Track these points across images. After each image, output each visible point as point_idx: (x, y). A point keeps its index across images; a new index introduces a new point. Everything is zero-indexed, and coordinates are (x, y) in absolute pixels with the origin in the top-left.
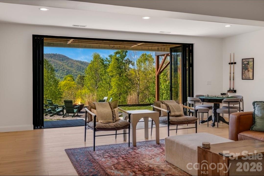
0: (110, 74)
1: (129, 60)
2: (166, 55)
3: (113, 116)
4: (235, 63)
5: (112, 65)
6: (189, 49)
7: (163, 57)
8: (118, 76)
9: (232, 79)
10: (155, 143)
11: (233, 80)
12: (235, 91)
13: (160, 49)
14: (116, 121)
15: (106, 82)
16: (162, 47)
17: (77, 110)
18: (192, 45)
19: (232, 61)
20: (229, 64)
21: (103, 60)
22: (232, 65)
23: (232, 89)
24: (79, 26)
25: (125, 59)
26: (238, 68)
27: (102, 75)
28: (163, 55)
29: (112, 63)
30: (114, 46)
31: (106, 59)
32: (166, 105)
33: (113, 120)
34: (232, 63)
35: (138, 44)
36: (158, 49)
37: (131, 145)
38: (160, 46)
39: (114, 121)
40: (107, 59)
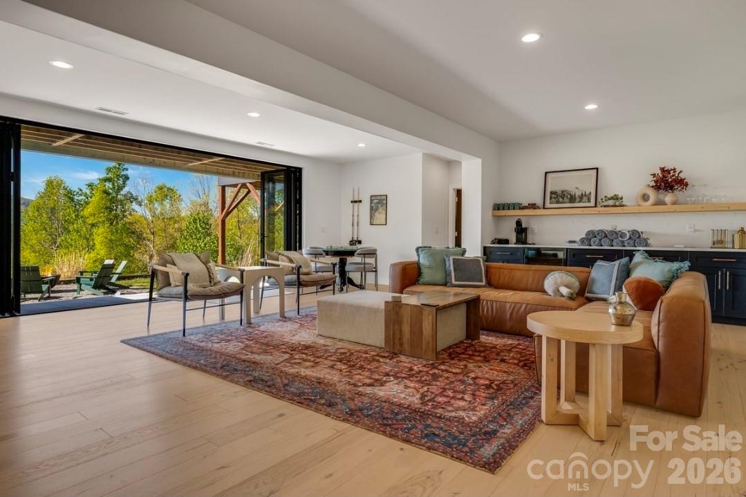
0: (90, 221)
1: (132, 195)
2: (239, 186)
3: (210, 276)
4: (360, 201)
5: (94, 204)
6: (295, 175)
7: (236, 190)
8: (107, 225)
9: (355, 224)
10: (278, 317)
11: (358, 225)
12: (360, 242)
13: (236, 174)
14: (215, 284)
15: (80, 236)
16: (241, 170)
17: (48, 285)
18: (299, 170)
19: (356, 199)
20: (352, 202)
21: (70, 192)
22: (356, 204)
23: (355, 239)
24: (110, 111)
25: (122, 193)
26: (365, 207)
27: (69, 223)
28: (235, 186)
29: (95, 200)
30: (154, 160)
31: (77, 190)
32: (288, 257)
33: (210, 282)
34: (356, 202)
35: (204, 160)
36: (234, 172)
37: (244, 322)
38: (240, 167)
39: (212, 284)
40: (81, 190)
